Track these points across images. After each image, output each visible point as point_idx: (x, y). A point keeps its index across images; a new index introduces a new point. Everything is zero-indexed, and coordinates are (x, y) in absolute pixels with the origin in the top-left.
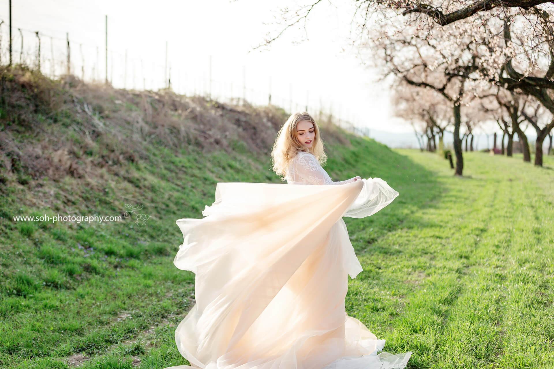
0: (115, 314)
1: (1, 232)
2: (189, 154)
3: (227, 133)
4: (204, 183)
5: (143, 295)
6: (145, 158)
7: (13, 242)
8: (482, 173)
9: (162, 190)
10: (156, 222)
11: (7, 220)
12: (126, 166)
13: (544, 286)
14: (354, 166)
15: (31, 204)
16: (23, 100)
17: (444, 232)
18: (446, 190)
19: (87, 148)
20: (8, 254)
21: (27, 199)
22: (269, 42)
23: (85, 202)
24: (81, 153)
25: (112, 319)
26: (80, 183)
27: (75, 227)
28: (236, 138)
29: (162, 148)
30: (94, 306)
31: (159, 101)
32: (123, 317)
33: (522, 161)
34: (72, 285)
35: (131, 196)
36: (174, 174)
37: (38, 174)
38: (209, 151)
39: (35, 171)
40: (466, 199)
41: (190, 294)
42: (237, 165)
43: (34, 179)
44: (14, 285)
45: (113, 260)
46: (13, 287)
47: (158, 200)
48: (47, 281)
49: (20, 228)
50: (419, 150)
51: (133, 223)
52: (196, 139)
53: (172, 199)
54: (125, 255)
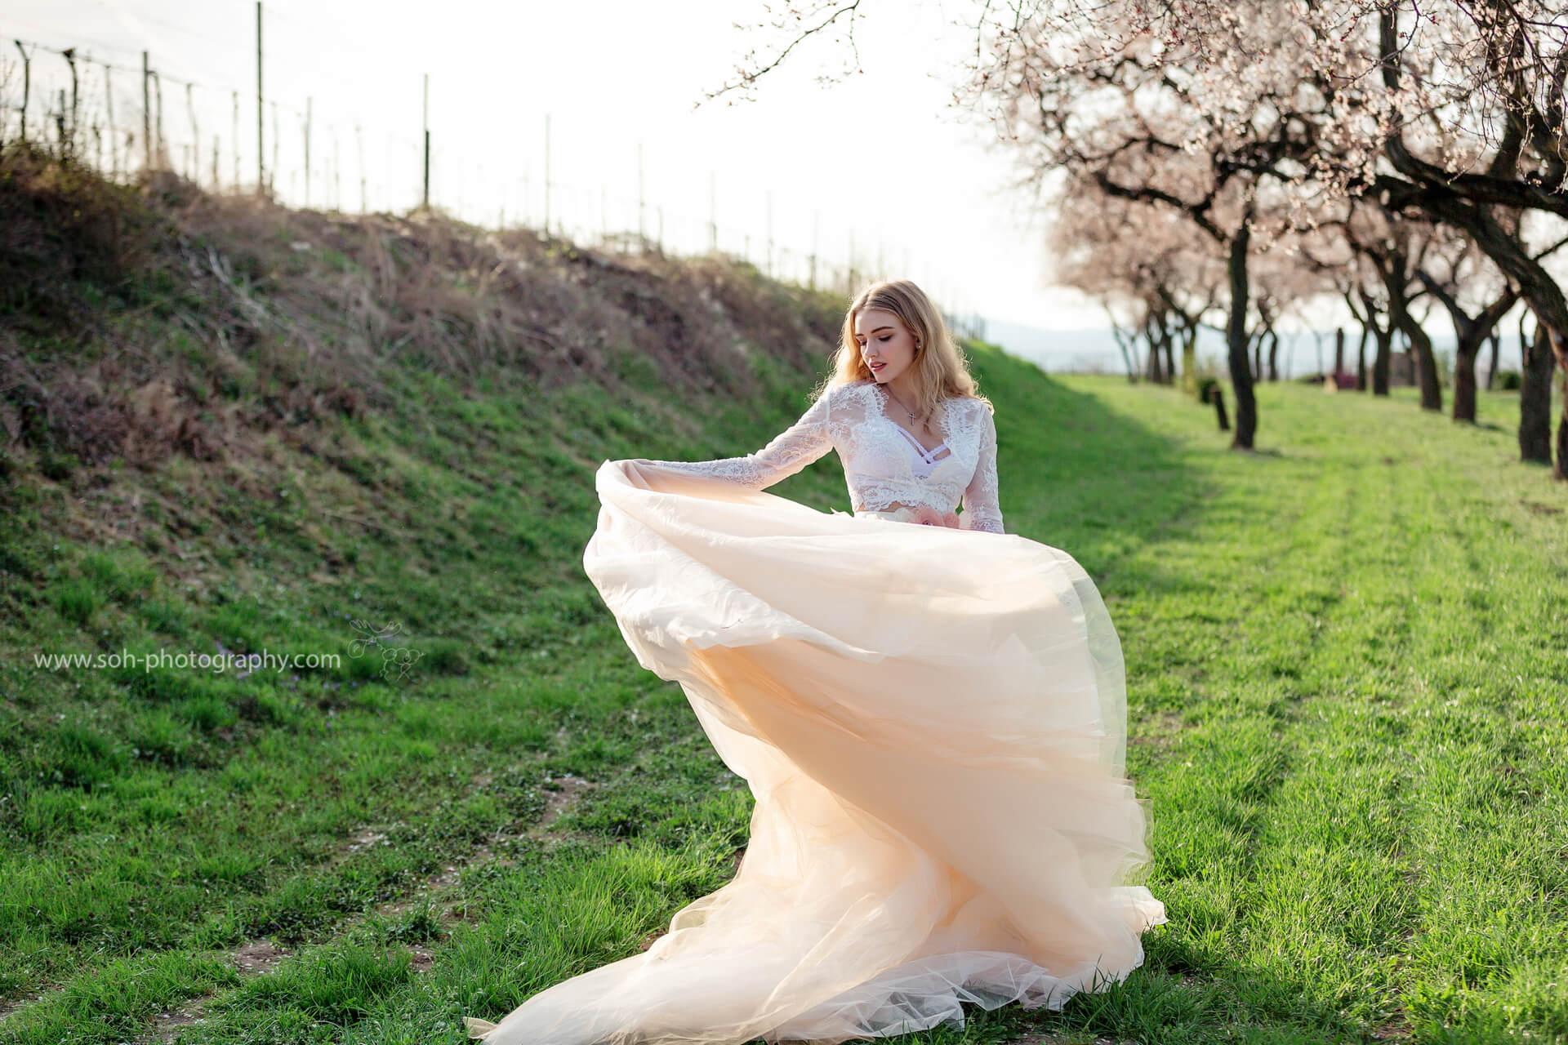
0: (342, 834)
1: (5, 610)
2: (502, 390)
3: (603, 333)
4: (546, 473)
5: (412, 781)
6: (385, 405)
7: (41, 638)
8: (1307, 441)
9: (433, 493)
10: (422, 581)
11: (20, 578)
12: (331, 425)
13: (1514, 749)
15: (81, 533)
16: (40, 242)
17: (1220, 605)
18: (1212, 490)
19: (224, 377)
20: (30, 673)
21: (69, 521)
22: (752, 79)
23: (226, 528)
24: (207, 390)
25: (336, 846)
26: (210, 473)
27: (204, 595)
28: (626, 345)
29: (428, 373)
30: (280, 814)
31: (415, 244)
32: (364, 841)
33: (1416, 408)
34: (211, 754)
35: (350, 509)
36: (463, 449)
37: (94, 449)
38: (555, 384)
39: (86, 442)
40: (1272, 513)
41: (541, 777)
42: (635, 422)
43: (84, 463)
44: (54, 758)
45: (315, 685)
46: (51, 761)
47: (425, 521)
48: (142, 745)
49: (56, 600)
50: (1125, 380)
51: (360, 585)
52: (520, 349)
53: (462, 516)
54: (346, 672)
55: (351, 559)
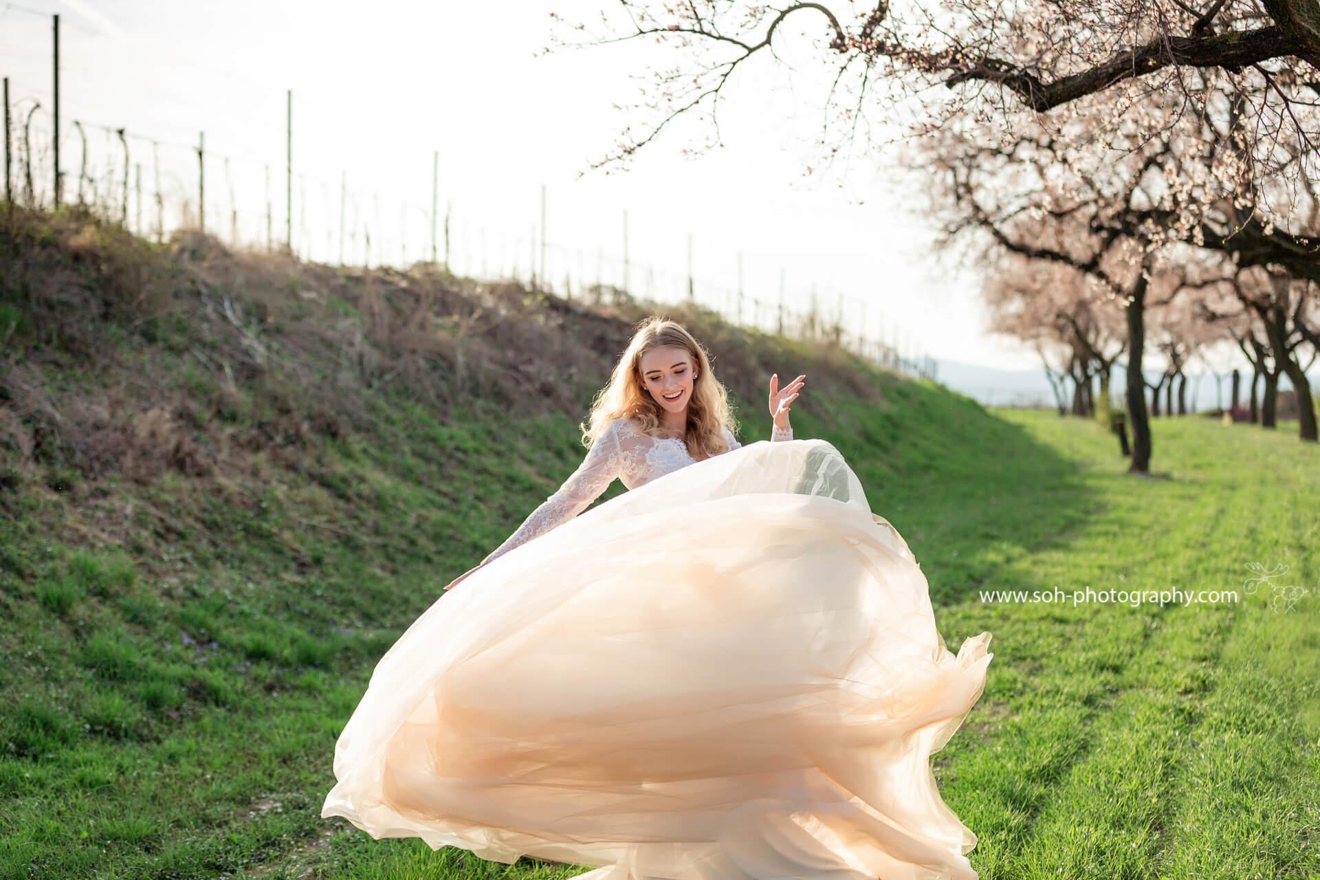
0: (245, 802)
2: (476, 419)
3: (574, 370)
4: (506, 488)
6: (366, 429)
7: (22, 627)
8: (1197, 467)
9: (401, 505)
10: (380, 580)
11: (13, 575)
12: (315, 446)
14: (886, 450)
15: (76, 538)
16: (75, 290)
19: (224, 404)
20: (6, 657)
21: (65, 526)
22: (630, 151)
23: (208, 533)
24: (205, 415)
25: (236, 812)
26: (199, 487)
27: (179, 591)
28: (593, 380)
29: (409, 404)
30: (196, 783)
31: (409, 293)
32: (264, 807)
33: (1296, 438)
34: (156, 730)
35: (324, 518)
36: (434, 468)
37: (97, 466)
38: (527, 413)
39: (91, 459)
40: (1145, 528)
43: (85, 477)
44: (10, 732)
45: (265, 671)
46: (7, 734)
47: (391, 528)
48: (93, 721)
49: (41, 595)
50: (1056, 413)
51: (324, 584)
52: (495, 384)
53: (426, 526)
54: (293, 659)
55: (318, 561)
